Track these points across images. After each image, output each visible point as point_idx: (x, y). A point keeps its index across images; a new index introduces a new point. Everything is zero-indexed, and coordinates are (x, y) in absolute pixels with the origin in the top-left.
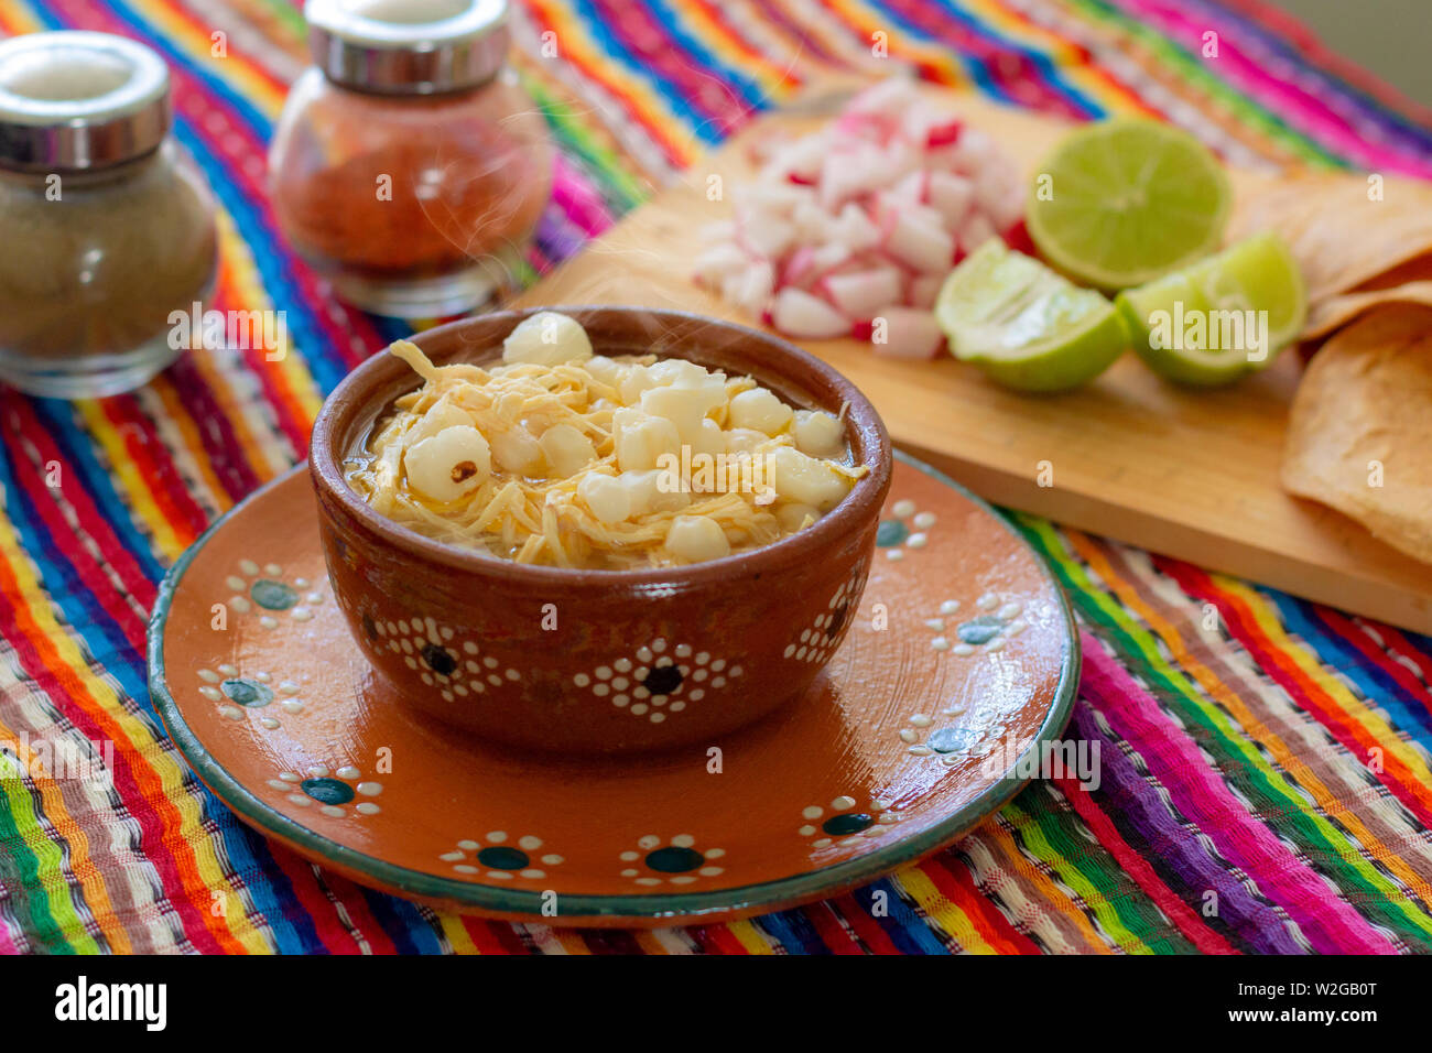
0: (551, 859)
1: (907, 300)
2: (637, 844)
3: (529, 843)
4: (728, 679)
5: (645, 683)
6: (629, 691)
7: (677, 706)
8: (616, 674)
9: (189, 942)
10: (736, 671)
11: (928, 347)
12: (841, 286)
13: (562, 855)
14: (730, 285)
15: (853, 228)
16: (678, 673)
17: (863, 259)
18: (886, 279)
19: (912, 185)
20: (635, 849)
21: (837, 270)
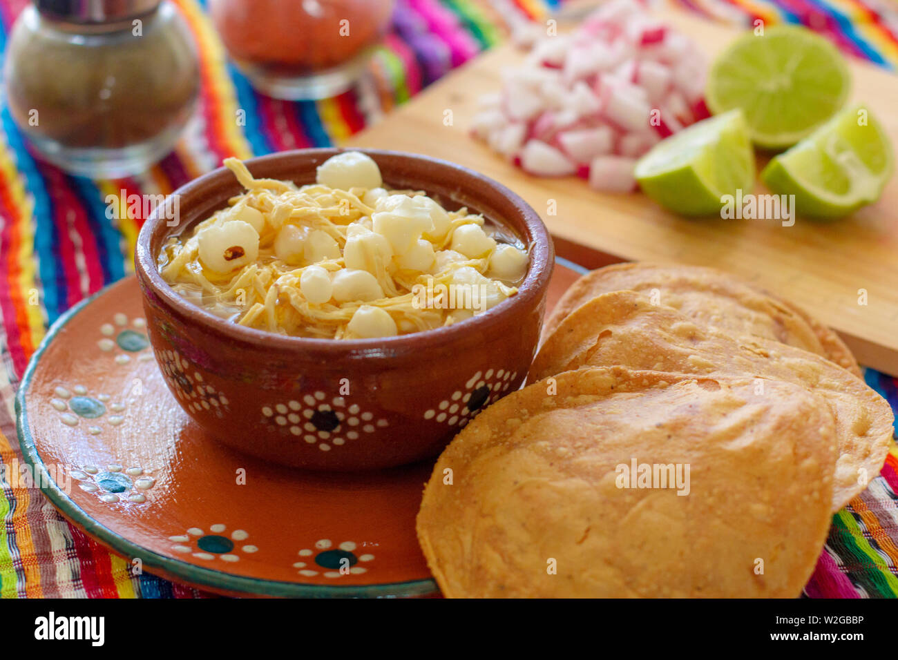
0: (249, 549)
1: (616, 151)
2: (314, 545)
3: (239, 535)
4: (376, 426)
5: (312, 421)
6: (300, 425)
7: (339, 441)
8: (290, 411)
9: (81, 581)
10: (382, 423)
11: (628, 186)
12: (570, 140)
13: (257, 546)
14: (494, 137)
15: (580, 100)
16: (336, 417)
17: (587, 121)
18: (602, 136)
19: (626, 70)
20: (312, 547)
21: (569, 128)
